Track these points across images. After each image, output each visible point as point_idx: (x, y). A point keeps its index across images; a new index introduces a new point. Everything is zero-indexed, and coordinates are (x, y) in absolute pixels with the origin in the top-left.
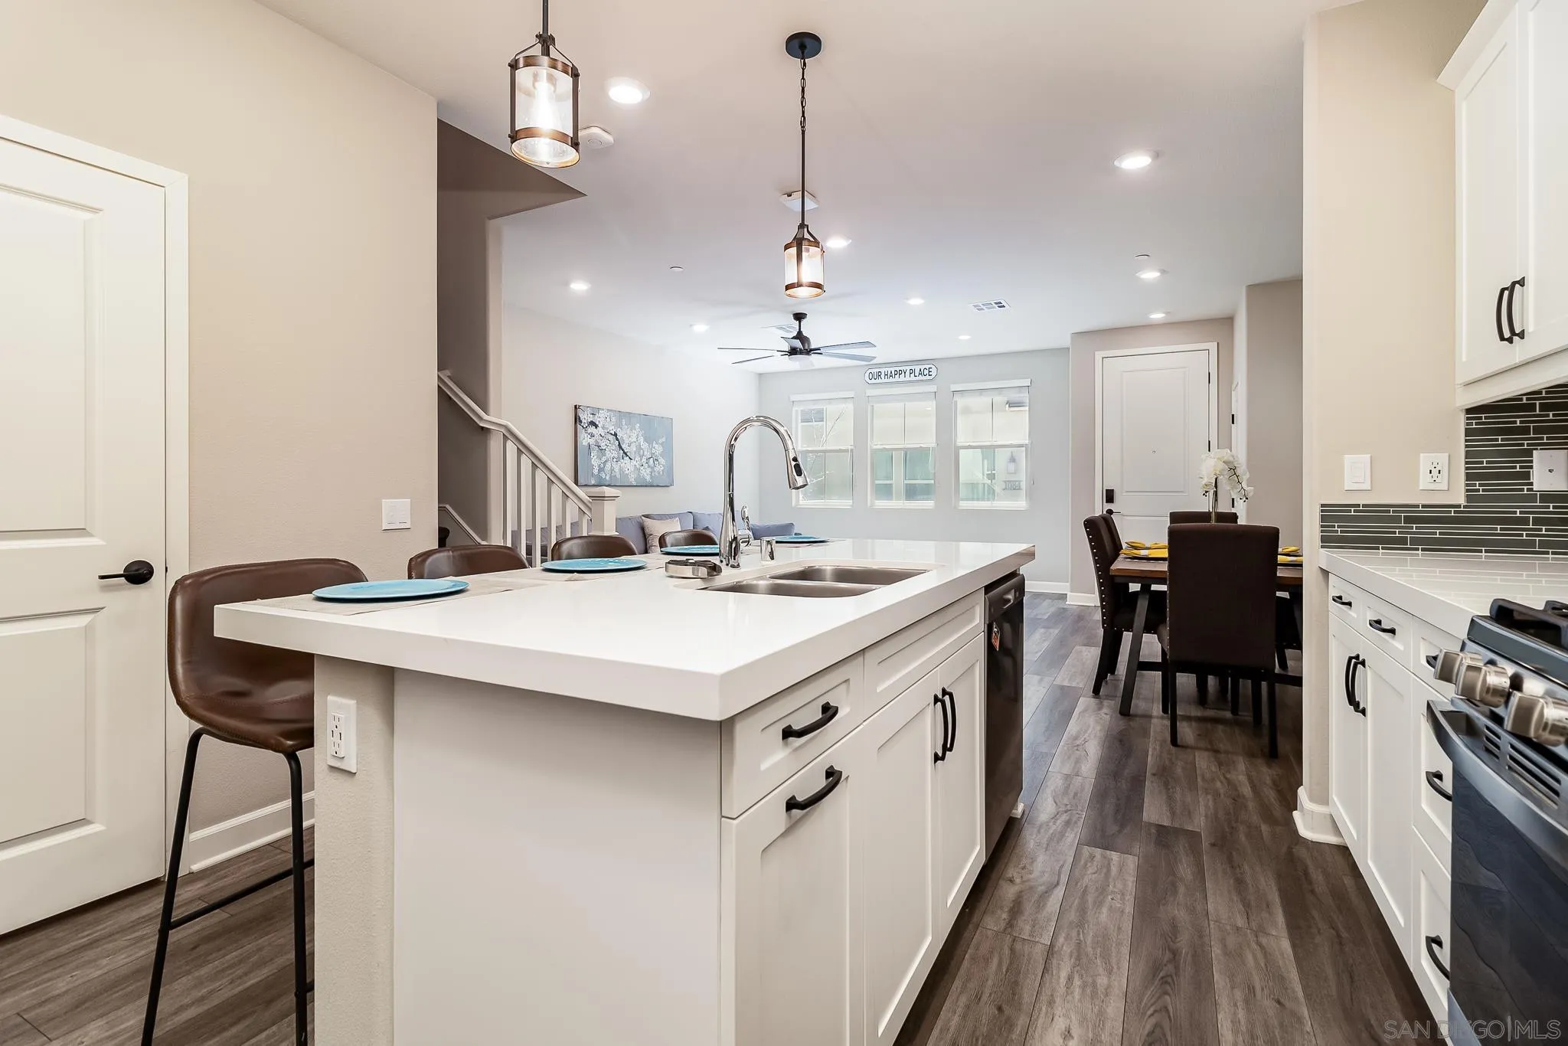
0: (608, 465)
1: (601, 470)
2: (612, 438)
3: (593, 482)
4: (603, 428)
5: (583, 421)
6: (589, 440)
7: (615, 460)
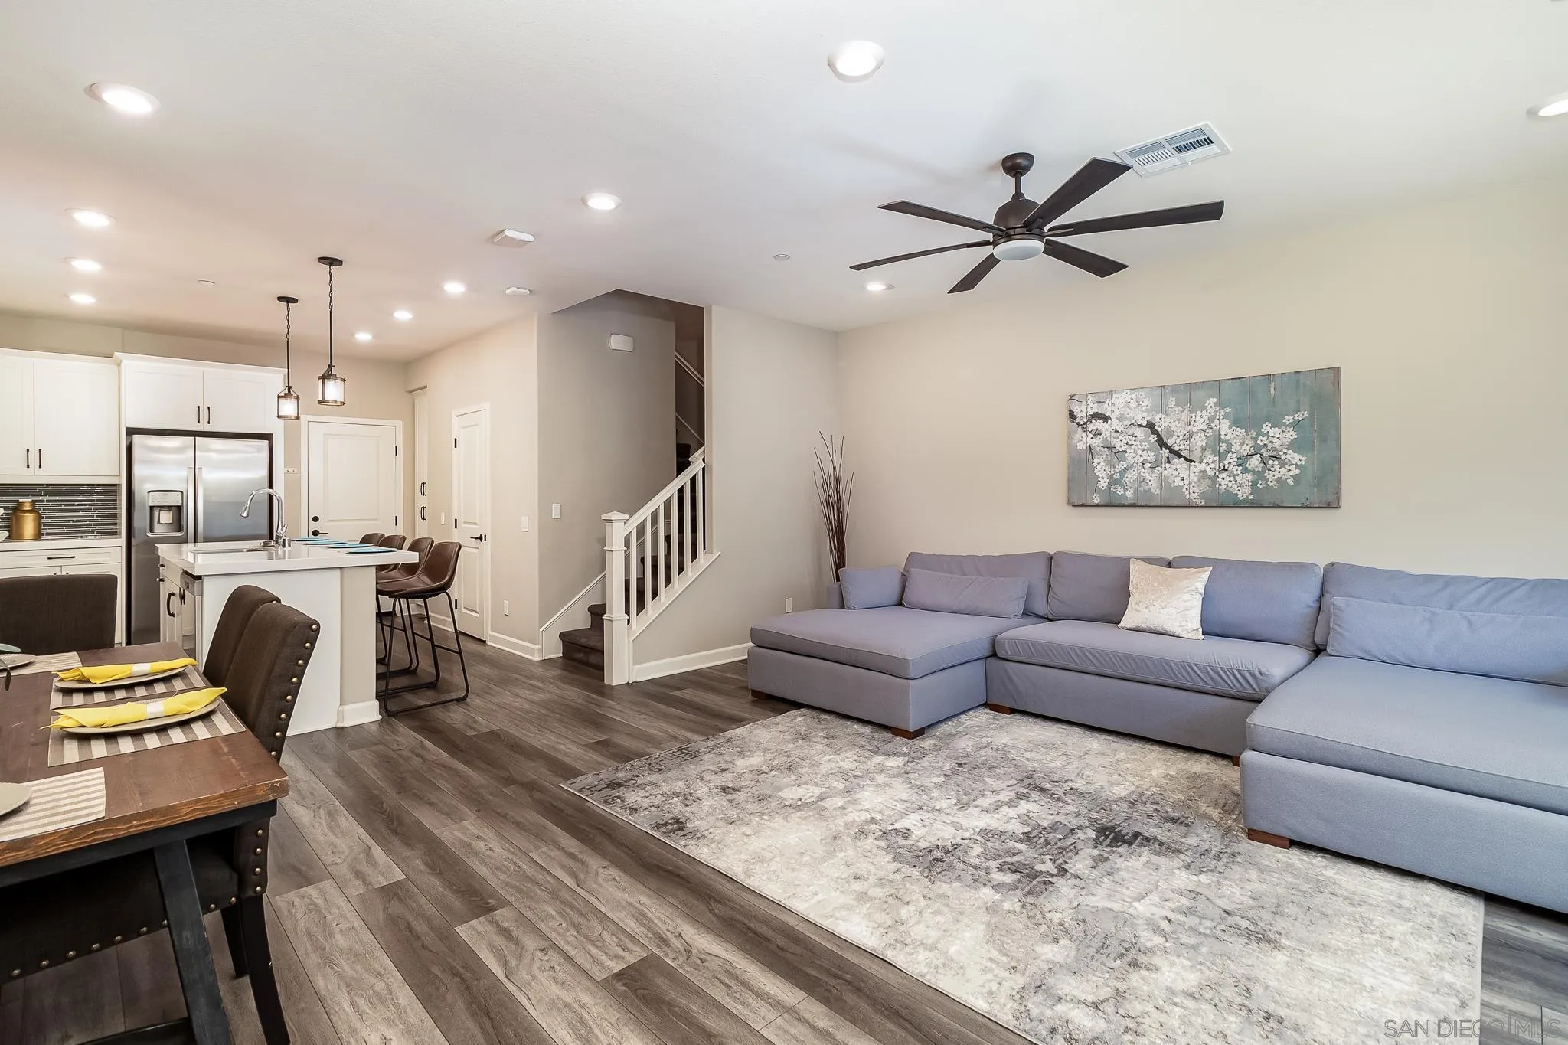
0: (1132, 475)
1: (1113, 482)
2: (1140, 433)
3: (1097, 501)
4: (1121, 418)
5: (1079, 415)
6: (1090, 441)
7: (1147, 466)
